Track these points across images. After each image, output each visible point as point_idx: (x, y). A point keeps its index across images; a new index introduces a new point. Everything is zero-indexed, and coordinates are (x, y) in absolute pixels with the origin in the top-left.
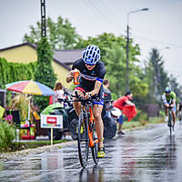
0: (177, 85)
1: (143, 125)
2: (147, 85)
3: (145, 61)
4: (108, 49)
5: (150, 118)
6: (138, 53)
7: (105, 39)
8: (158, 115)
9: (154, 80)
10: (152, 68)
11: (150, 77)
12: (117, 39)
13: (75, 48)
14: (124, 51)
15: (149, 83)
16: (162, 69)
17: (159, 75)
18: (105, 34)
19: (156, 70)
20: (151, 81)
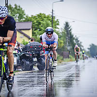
0: (78, 41)
1: (60, 63)
2: (62, 41)
3: (62, 29)
4: (42, 22)
5: (64, 59)
6: (58, 24)
7: (41, 16)
8: (69, 57)
9: (67, 39)
10: (66, 32)
11: (64, 37)
12: (47, 16)
13: (24, 21)
14: (51, 23)
15: (63, 40)
16: (71, 33)
17: (69, 36)
18: (41, 14)
19: (68, 33)
20: (65, 39)
